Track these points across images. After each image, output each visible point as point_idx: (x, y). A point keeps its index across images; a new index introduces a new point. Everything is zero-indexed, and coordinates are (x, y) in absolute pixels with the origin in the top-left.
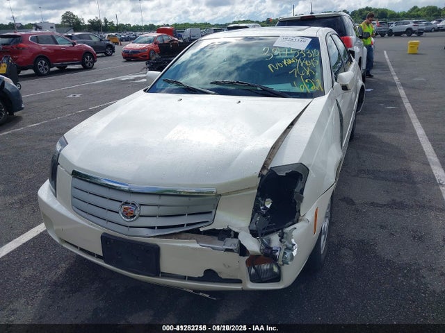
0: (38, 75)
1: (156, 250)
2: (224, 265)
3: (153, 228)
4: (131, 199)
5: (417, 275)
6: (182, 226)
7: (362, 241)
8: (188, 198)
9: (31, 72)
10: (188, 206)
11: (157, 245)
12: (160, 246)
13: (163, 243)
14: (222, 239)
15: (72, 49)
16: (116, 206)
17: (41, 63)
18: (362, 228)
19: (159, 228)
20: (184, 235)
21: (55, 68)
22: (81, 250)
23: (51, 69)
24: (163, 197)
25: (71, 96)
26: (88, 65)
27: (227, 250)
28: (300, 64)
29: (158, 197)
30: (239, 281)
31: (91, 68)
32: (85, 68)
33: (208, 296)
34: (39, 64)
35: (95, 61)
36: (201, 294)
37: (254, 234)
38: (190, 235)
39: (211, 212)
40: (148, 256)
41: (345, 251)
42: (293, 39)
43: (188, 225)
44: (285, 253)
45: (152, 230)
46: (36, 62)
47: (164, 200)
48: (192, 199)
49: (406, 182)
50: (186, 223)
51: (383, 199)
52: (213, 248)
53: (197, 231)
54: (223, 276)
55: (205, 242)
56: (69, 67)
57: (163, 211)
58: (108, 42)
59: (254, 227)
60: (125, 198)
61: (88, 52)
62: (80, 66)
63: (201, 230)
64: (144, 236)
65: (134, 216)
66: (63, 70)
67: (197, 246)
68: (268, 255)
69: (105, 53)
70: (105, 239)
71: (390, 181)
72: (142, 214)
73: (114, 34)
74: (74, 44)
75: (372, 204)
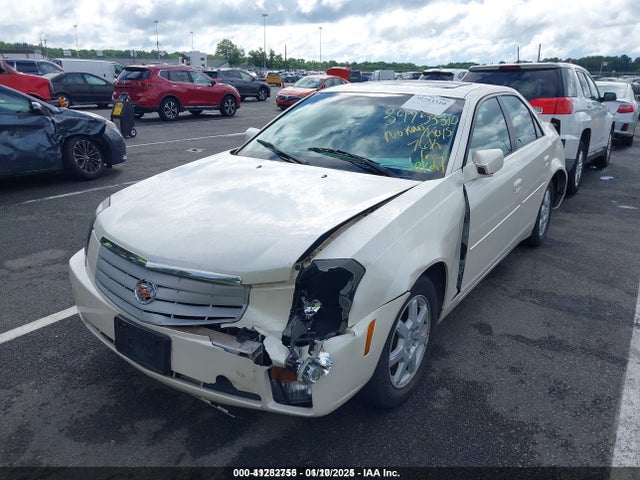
0: (163, 119)
1: (166, 343)
2: (238, 372)
3: (169, 316)
4: (150, 277)
5: (526, 439)
6: (203, 318)
7: (474, 383)
8: (211, 285)
9: (155, 115)
10: (213, 296)
11: (168, 337)
12: (173, 339)
13: (177, 336)
14: (241, 341)
15: (211, 89)
16: (132, 283)
17: (169, 104)
18: (484, 366)
19: (176, 317)
20: (201, 330)
21: (187, 113)
22: (102, 333)
23: (180, 114)
24: (184, 281)
25: (190, 150)
26: (228, 111)
27: (242, 354)
28: (426, 133)
29: (177, 279)
30: (257, 398)
31: (231, 116)
32: (224, 115)
33: (226, 411)
34: (167, 106)
35: (237, 107)
36: (219, 407)
37: (286, 341)
38: (208, 330)
39: (241, 307)
40: (158, 349)
41: (443, 393)
42: (430, 99)
43: (210, 319)
44: (308, 368)
45: (167, 318)
46: (162, 104)
47: (184, 283)
48: (216, 286)
49: (586, 315)
50: (207, 315)
51: (537, 332)
52: (226, 350)
53: (216, 327)
54: (239, 387)
55: (220, 341)
56: (205, 112)
57: (182, 297)
58: (262, 83)
59: (289, 334)
60: (142, 275)
61: (231, 95)
62: (218, 112)
63: (222, 326)
64: (157, 324)
65: (149, 298)
66: (197, 115)
67: (209, 344)
68: (291, 368)
69: (258, 97)
70: (119, 323)
71: (560, 310)
72: (158, 296)
73: (276, 72)
74: (214, 83)
75: (518, 338)
